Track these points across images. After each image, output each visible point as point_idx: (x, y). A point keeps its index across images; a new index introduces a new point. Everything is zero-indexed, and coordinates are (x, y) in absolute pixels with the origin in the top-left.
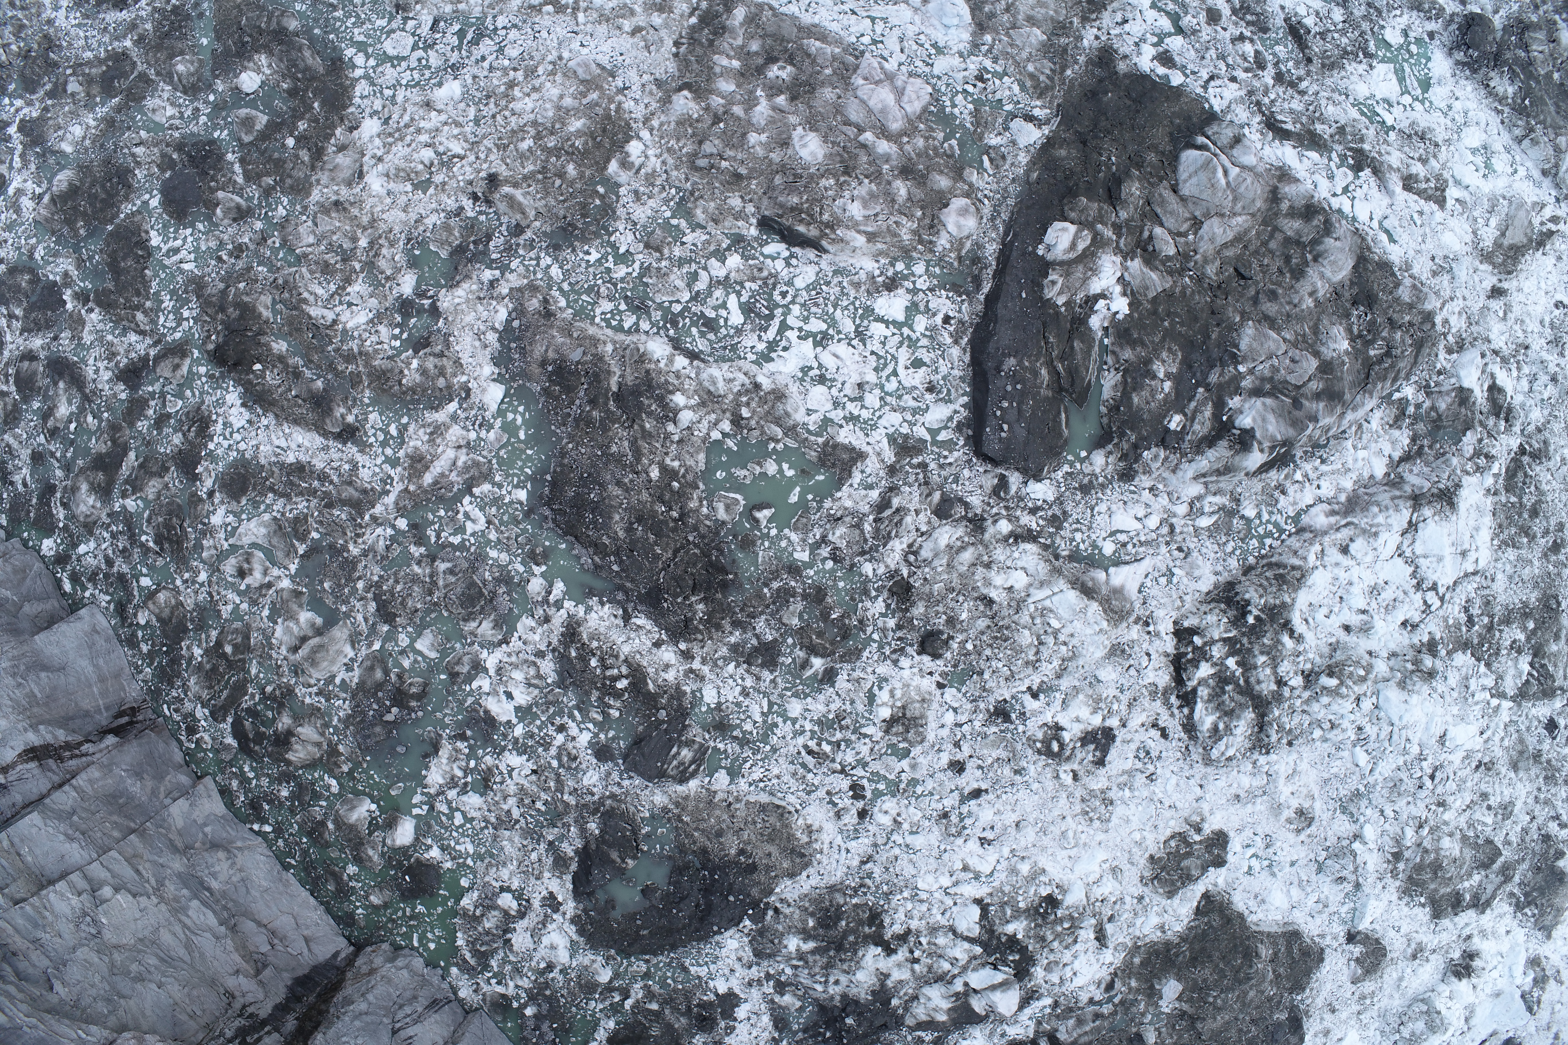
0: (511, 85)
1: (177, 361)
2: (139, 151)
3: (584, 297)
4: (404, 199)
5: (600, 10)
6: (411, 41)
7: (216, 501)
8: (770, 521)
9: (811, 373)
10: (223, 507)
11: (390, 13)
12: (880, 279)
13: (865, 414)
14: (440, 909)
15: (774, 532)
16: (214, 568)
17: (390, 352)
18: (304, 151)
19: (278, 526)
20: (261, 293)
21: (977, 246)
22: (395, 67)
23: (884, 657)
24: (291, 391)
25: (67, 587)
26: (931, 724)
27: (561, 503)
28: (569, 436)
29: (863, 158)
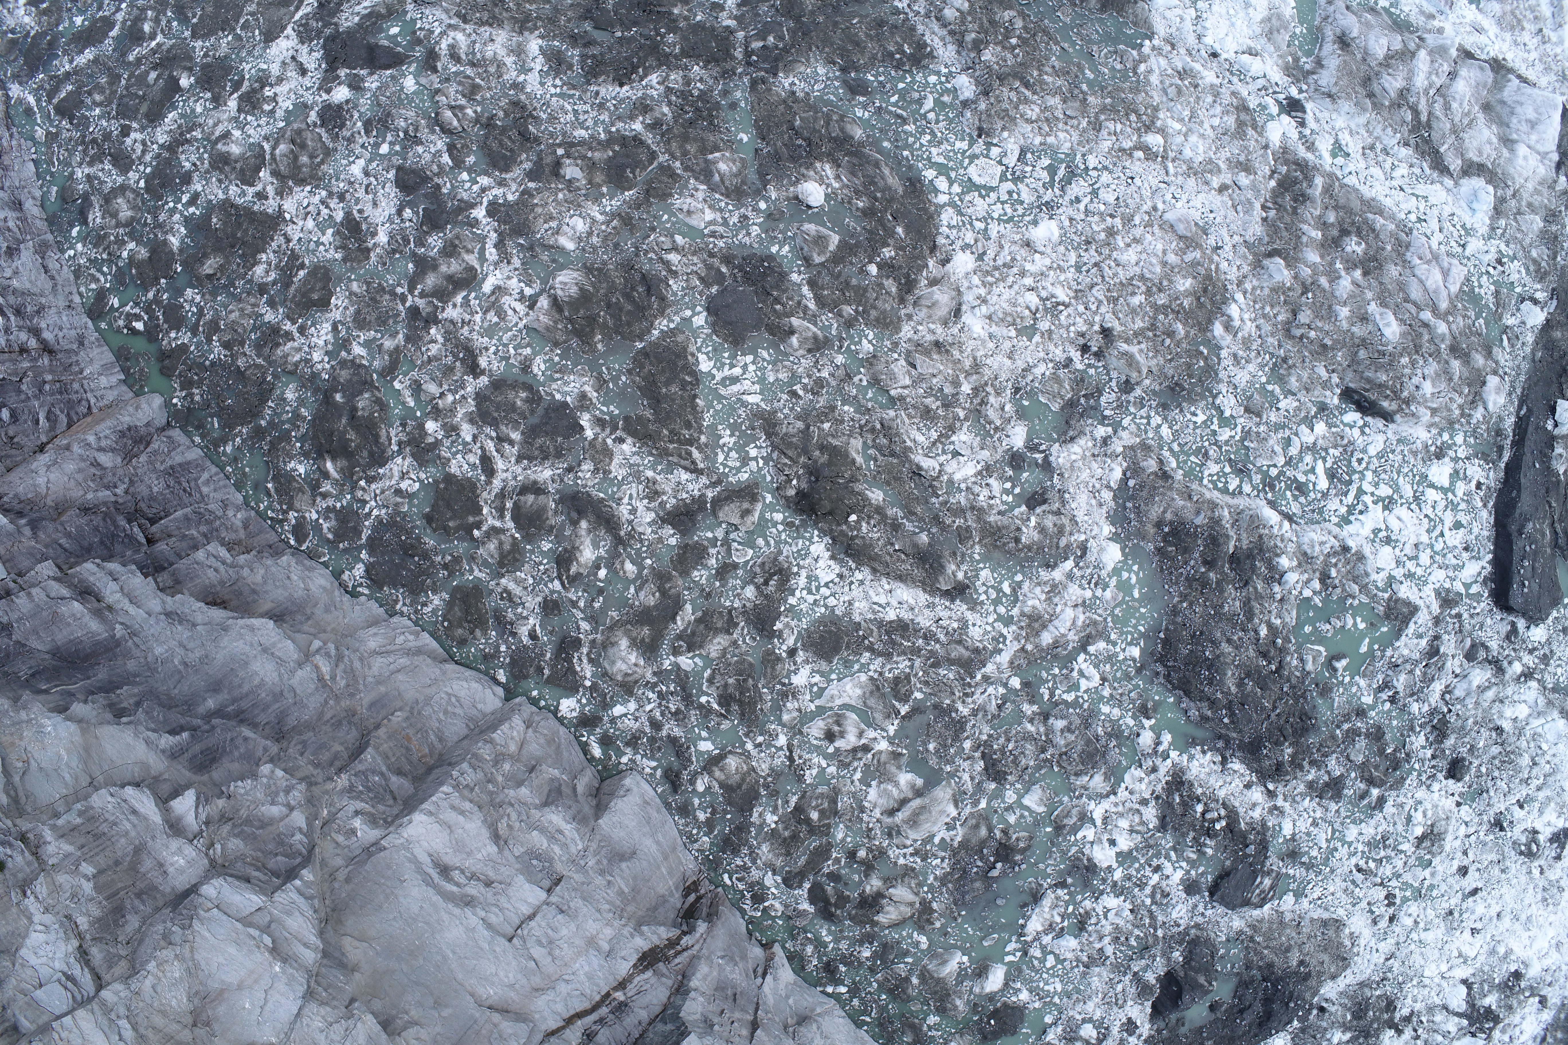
0: (1111, 232)
1: (746, 505)
2: (673, 257)
3: (1193, 458)
4: (1007, 345)
5: (1189, 163)
7: (799, 660)
8: (1344, 670)
9: (1381, 535)
11: (970, 135)
12: (1433, 449)
13: (1419, 572)
15: (1347, 679)
16: (796, 730)
17: (1003, 508)
18: (891, 281)
19: (876, 686)
20: (850, 436)
21: (1501, 419)
22: (983, 197)
23: (1421, 783)
24: (892, 544)
25: (597, 751)
26: (1449, 837)
27: (1175, 660)
28: (1181, 595)
29: (1426, 337)
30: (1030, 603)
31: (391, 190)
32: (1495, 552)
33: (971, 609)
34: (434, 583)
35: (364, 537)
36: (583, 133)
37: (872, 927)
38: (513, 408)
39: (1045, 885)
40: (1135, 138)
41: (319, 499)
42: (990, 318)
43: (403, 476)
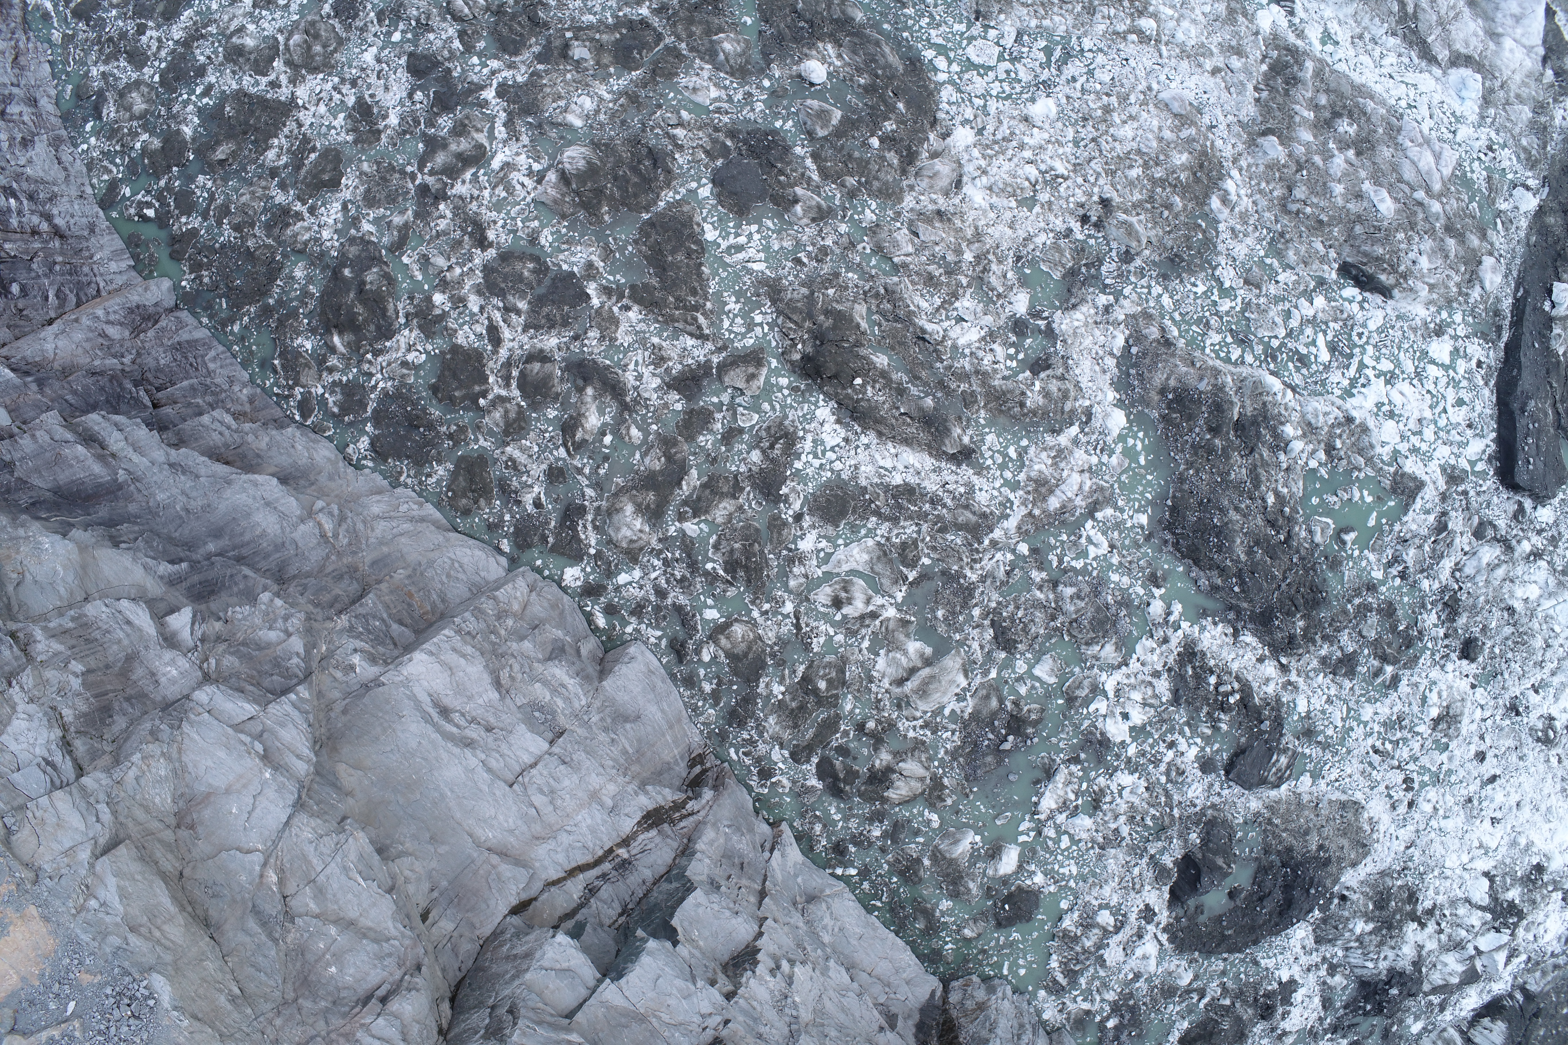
0: (1107, 110)
1: (751, 370)
4: (1008, 215)
5: (1182, 46)
6: (997, 49)
7: (805, 525)
8: (1353, 543)
9: (1384, 408)
10: (814, 532)
12: (1432, 326)
13: (1424, 447)
14: (1035, 934)
16: (803, 597)
17: (1007, 373)
18: (892, 153)
19: (883, 552)
20: (854, 302)
21: (1498, 300)
22: (982, 76)
23: (1435, 663)
24: (898, 408)
25: (601, 621)
26: (1465, 721)
27: (1183, 528)
28: (1187, 462)
29: (1421, 216)
30: (1036, 467)
31: (403, 75)
32: (1499, 431)
33: (978, 474)
34: (439, 453)
35: (369, 410)
36: (591, 18)
37: (882, 804)
38: (520, 278)
39: (1058, 761)
40: (1128, 22)
41: (325, 374)
42: (990, 189)
43: (410, 348)
